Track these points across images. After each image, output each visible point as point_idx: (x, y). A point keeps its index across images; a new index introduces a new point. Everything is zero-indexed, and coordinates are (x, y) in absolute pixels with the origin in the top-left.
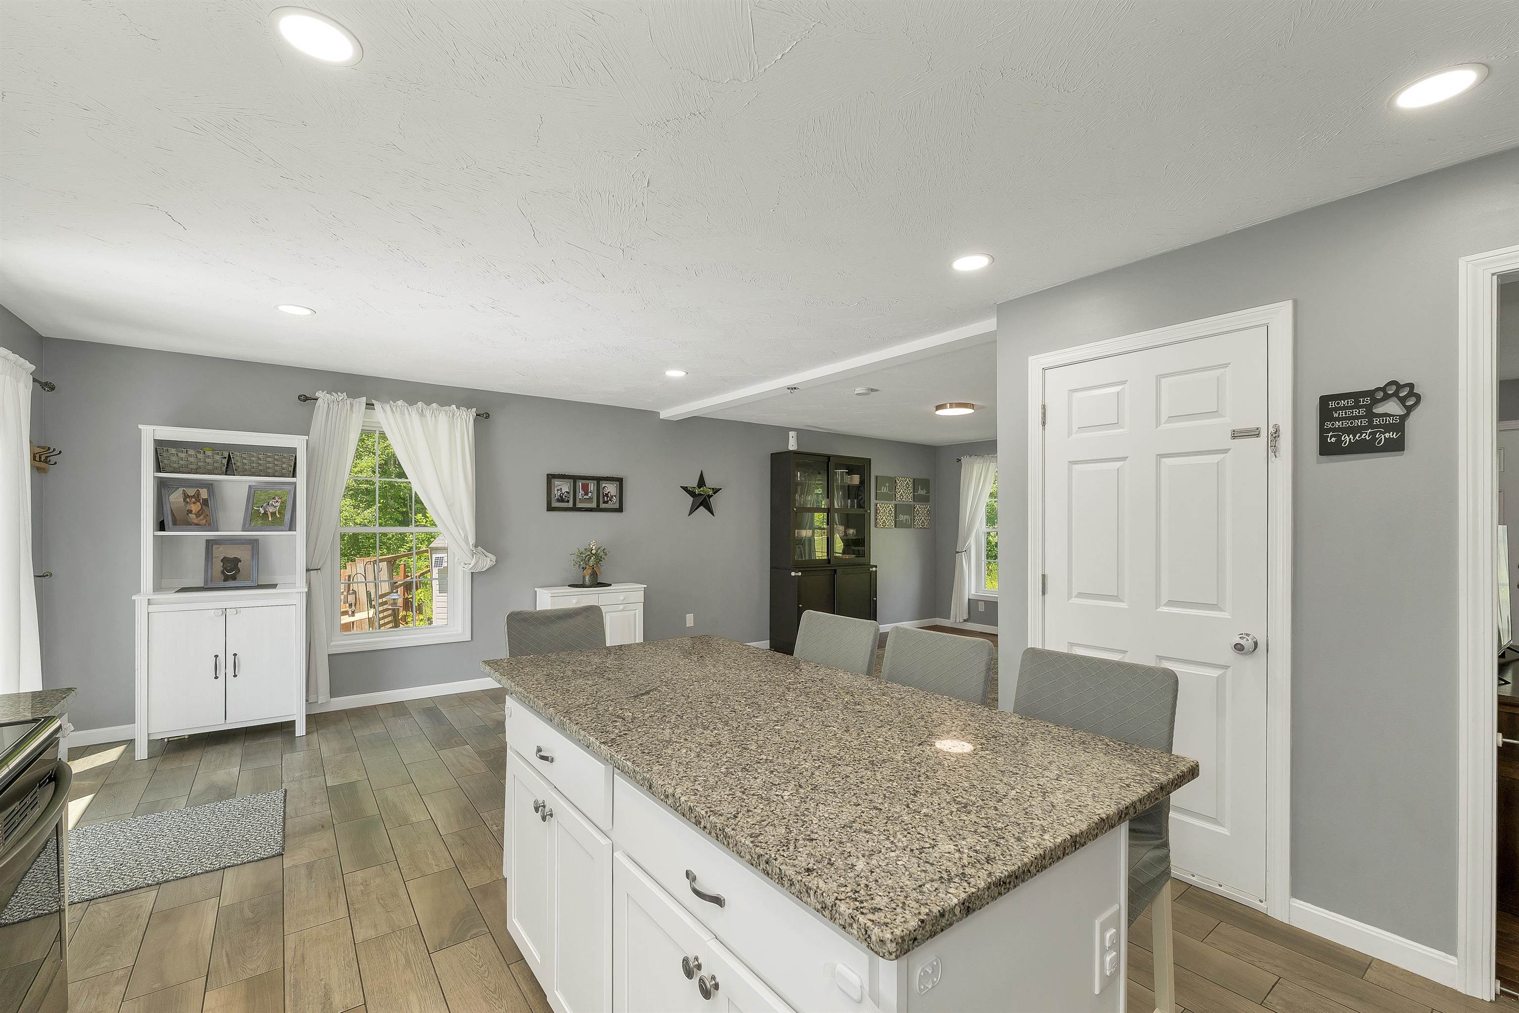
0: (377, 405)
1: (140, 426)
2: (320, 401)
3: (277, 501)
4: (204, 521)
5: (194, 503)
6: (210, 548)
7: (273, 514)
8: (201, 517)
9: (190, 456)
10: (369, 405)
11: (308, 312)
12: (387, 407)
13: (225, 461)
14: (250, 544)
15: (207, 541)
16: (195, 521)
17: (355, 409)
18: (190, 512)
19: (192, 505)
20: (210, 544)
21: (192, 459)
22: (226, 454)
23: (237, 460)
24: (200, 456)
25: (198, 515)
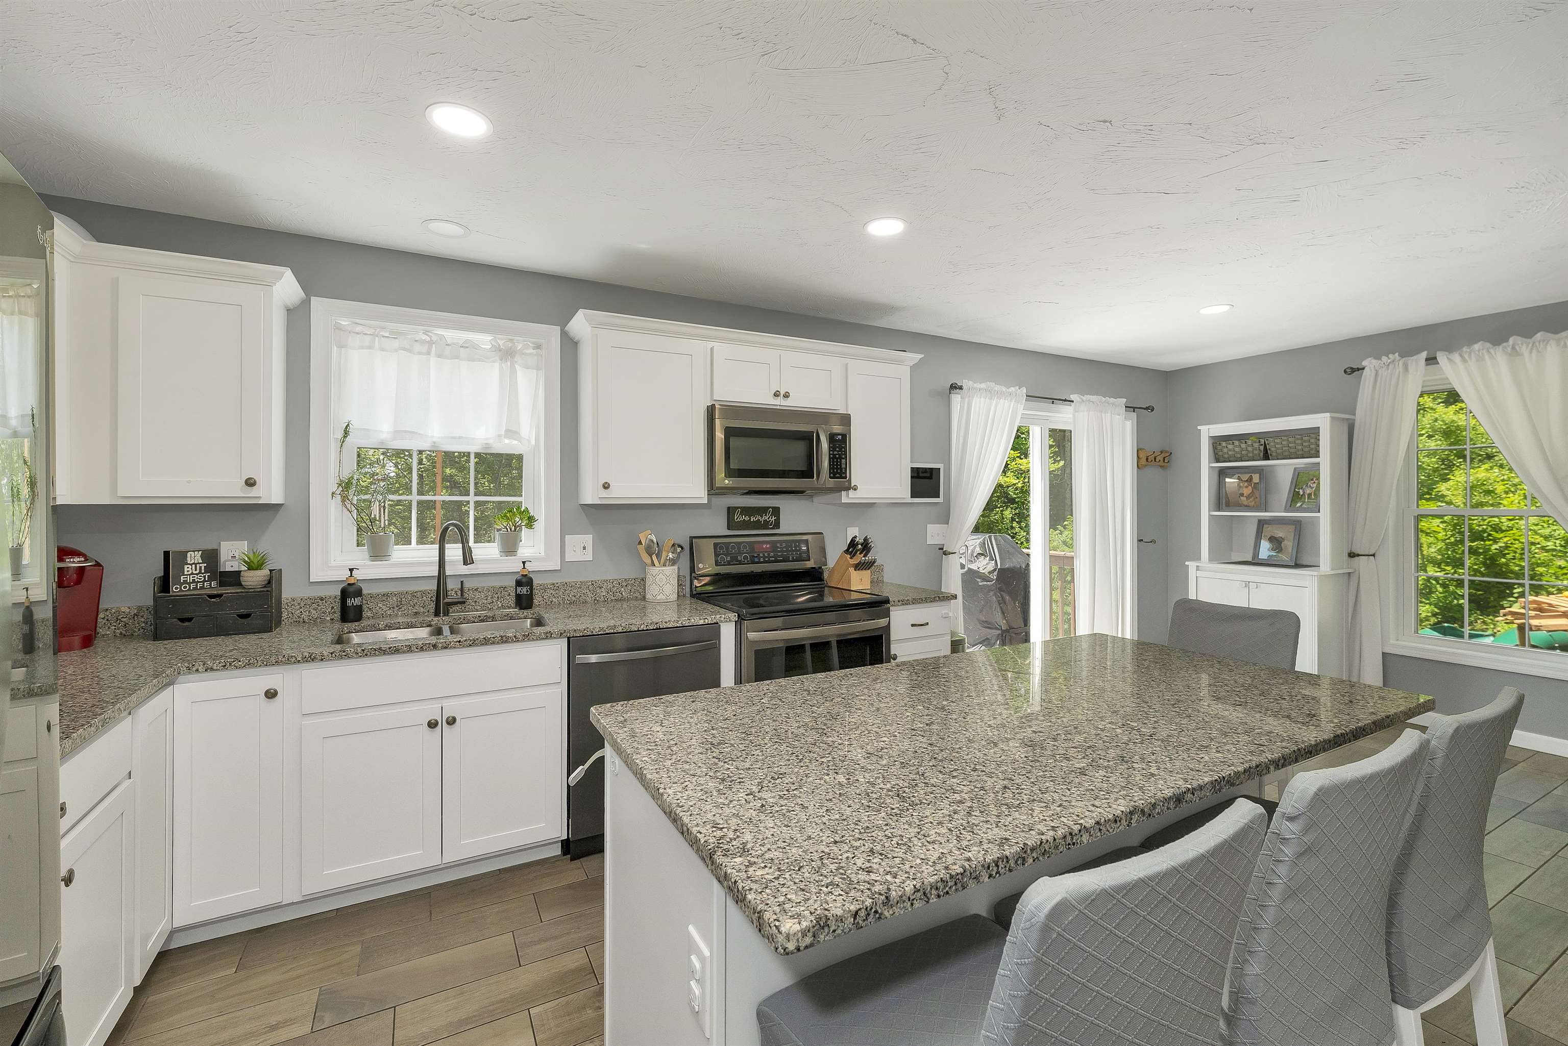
0: (1441, 357)
1: (1199, 428)
2: (1366, 372)
3: (1314, 482)
4: (1253, 503)
5: (1246, 487)
6: (1261, 527)
7: (1310, 495)
8: (1251, 500)
9: (1236, 446)
10: (1431, 360)
11: (1226, 308)
12: (1456, 357)
13: (1262, 448)
14: (1293, 524)
15: (1260, 521)
16: (1245, 503)
17: (1412, 368)
18: (1242, 495)
19: (1245, 489)
20: (1261, 523)
21: (1237, 449)
22: (1262, 441)
23: (1272, 448)
24: (1243, 446)
25: (1248, 497)
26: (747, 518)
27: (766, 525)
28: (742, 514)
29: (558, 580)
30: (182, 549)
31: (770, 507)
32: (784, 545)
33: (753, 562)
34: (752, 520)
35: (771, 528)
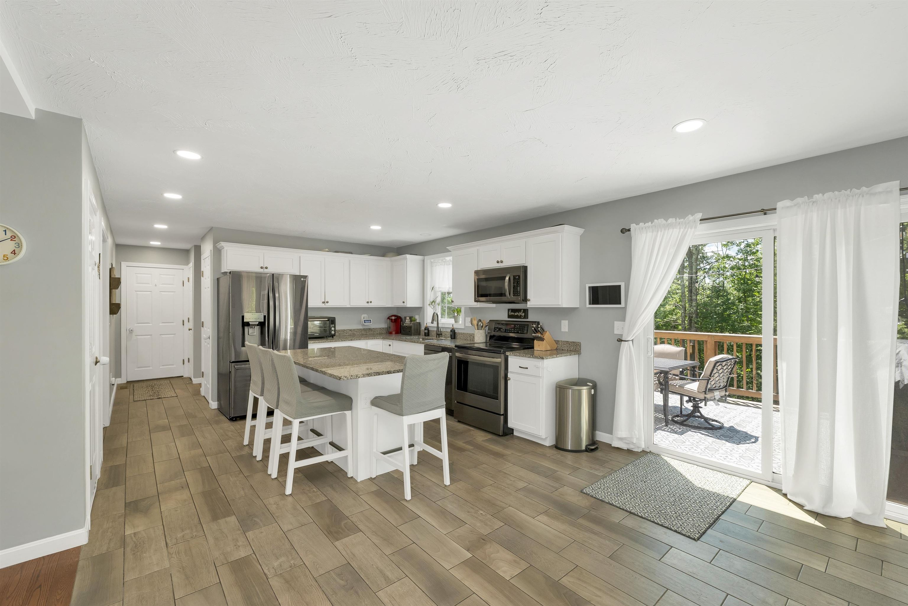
26: (513, 314)
27: (520, 317)
28: (511, 312)
29: (462, 332)
30: (406, 316)
31: (522, 309)
32: (518, 326)
33: (505, 332)
34: (515, 314)
35: (522, 318)
